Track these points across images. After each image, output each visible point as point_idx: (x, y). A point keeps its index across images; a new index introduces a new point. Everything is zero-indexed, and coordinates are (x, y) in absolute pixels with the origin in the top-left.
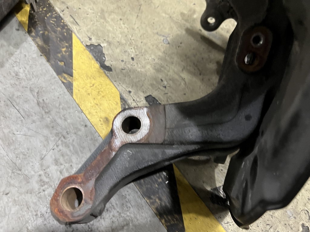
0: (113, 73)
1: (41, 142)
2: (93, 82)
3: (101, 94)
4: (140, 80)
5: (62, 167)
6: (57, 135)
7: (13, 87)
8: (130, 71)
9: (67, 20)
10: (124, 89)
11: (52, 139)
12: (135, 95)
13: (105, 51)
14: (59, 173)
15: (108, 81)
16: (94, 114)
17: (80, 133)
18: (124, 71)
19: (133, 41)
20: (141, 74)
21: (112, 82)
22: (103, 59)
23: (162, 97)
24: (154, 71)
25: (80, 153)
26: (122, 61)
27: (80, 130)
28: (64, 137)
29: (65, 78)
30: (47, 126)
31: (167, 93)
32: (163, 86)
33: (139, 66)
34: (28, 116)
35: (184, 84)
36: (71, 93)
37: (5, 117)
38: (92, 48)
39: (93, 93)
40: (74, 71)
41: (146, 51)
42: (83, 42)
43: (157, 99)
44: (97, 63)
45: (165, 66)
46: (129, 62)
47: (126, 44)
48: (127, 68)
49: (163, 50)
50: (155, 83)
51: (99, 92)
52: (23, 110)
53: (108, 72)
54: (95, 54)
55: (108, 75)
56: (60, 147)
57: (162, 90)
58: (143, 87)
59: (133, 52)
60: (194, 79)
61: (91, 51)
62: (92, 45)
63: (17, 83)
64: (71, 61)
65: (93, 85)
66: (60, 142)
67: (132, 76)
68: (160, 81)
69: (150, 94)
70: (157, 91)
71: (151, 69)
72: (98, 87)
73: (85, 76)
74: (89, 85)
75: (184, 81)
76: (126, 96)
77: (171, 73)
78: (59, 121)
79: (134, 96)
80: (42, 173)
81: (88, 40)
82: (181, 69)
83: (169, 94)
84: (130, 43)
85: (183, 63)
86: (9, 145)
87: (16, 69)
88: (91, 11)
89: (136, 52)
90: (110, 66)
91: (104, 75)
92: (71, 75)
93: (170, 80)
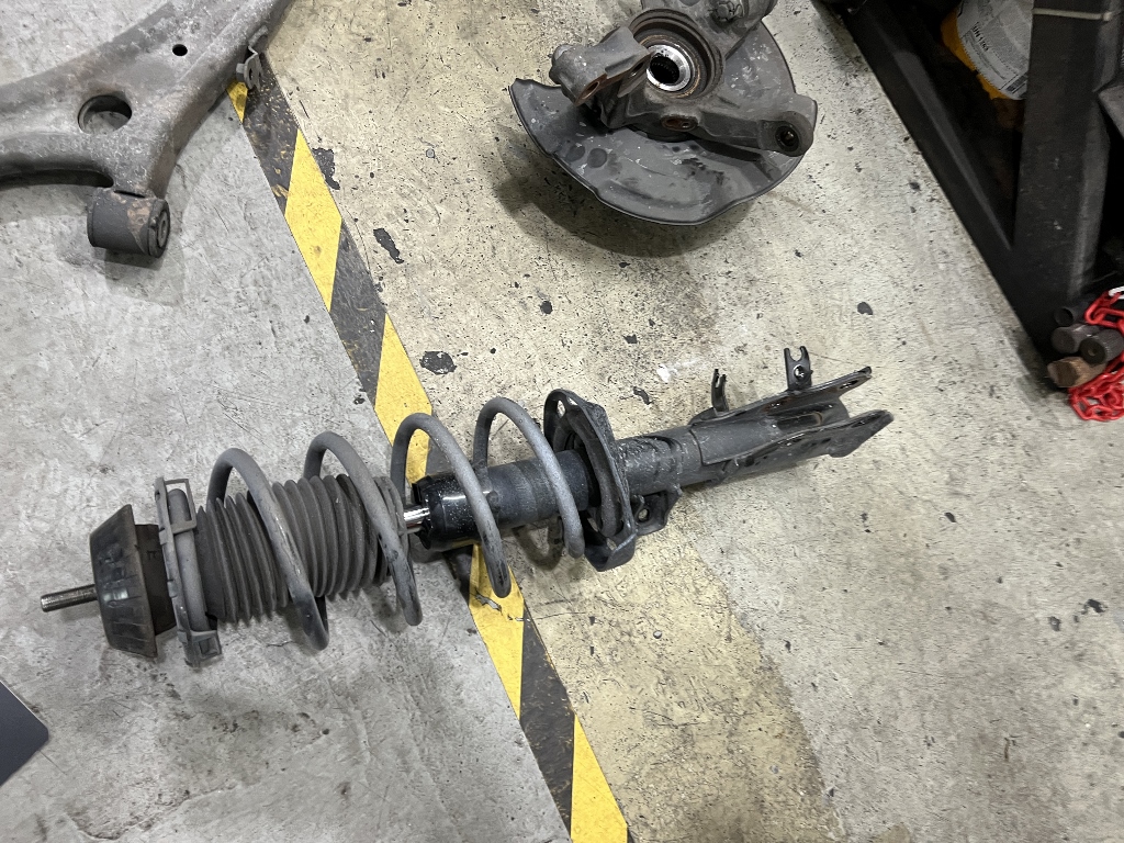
0: (341, 191)
1: (243, 259)
2: (312, 200)
3: (318, 217)
6: (261, 255)
7: (220, 194)
8: (364, 192)
9: (295, 108)
10: (349, 215)
11: (255, 259)
12: (362, 225)
13: (336, 161)
15: (331, 202)
16: (306, 240)
18: (355, 191)
21: (336, 204)
22: (331, 170)
23: (398, 234)
26: (357, 177)
27: (286, 255)
28: (268, 260)
29: (279, 191)
32: (405, 220)
34: (233, 230)
36: (283, 210)
37: (210, 226)
38: (320, 154)
39: (309, 214)
40: (291, 183)
42: (309, 144)
43: (390, 234)
44: (322, 176)
46: (366, 179)
48: (361, 188)
50: (394, 213)
51: (316, 214)
53: (334, 190)
54: (322, 162)
55: (333, 193)
56: (262, 269)
57: (401, 225)
58: (375, 217)
59: (375, 165)
61: (318, 158)
62: (321, 149)
63: (225, 190)
64: (289, 168)
65: (311, 204)
66: (262, 264)
68: (403, 211)
69: (383, 227)
70: (393, 225)
73: (303, 191)
74: (306, 204)
76: (349, 224)
78: (265, 240)
81: (317, 140)
84: (375, 151)
88: (330, 96)
89: (379, 165)
90: (338, 181)
91: (328, 193)
92: (287, 188)
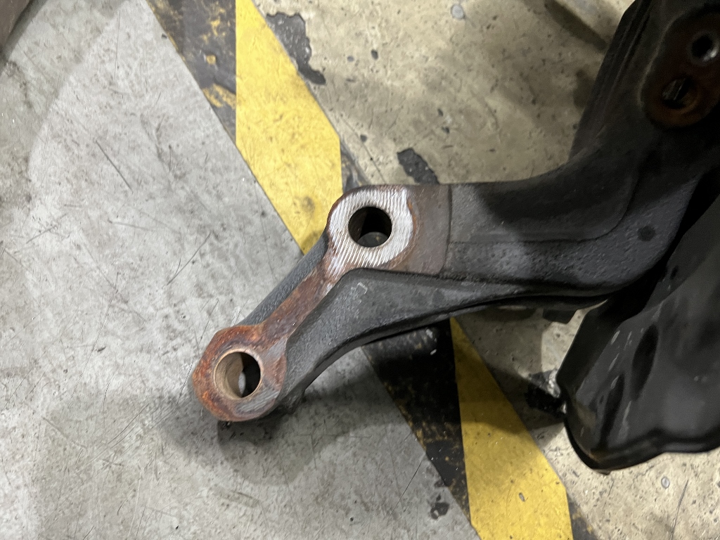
0: (328, 87)
1: (167, 243)
2: (281, 108)
3: (297, 140)
4: (389, 109)
5: (213, 302)
6: (201, 229)
7: (104, 113)
8: (367, 86)
10: (350, 130)
11: (191, 238)
12: (376, 146)
13: (310, 33)
14: (205, 315)
15: (315, 109)
16: (283, 187)
17: (249, 229)
18: (353, 85)
19: (378, 8)
20: (392, 94)
21: (324, 111)
22: (305, 51)
23: (436, 155)
24: (424, 87)
25: (250, 273)
26: (350, 59)
27: (250, 223)
28: (217, 237)
29: (217, 97)
30: (180, 210)
31: (451, 146)
32: (443, 128)
33: (389, 72)
34: (139, 184)
35: (493, 124)
36: (232, 135)
37: (91, 183)
38: (280, 22)
39: (280, 135)
40: (238, 80)
41: (407, 36)
42: (259, 5)
43: (426, 158)
44: (292, 62)
45: (452, 76)
46: (367, 62)
47: (361, 15)
48: (360, 78)
49: (448, 35)
50: (423, 118)
51: (293, 135)
52: (128, 168)
53: (317, 86)
54: (288, 37)
55: (316, 92)
56: (208, 258)
57: (439, 138)
58: (394, 128)
59: (376, 36)
60: (519, 114)
61: (278, 30)
62: (280, 15)
63: (113, 103)
64: (231, 54)
65: (281, 117)
66: (207, 247)
67: (370, 99)
68: (437, 113)
69: (411, 146)
70: (427, 139)
71: (416, 81)
72: (291, 121)
73: (263, 94)
74: (271, 117)
75: (493, 115)
76: (354, 147)
77: (463, 95)
78: (206, 198)
79: (374, 148)
80: (169, 310)
82: (488, 87)
83: (456, 149)
84: (371, 13)
85: (494, 72)
86: (102, 245)
87: (109, 67)
89: (383, 37)
90: (321, 69)
91: (306, 92)
92: (232, 90)
93: (461, 112)
